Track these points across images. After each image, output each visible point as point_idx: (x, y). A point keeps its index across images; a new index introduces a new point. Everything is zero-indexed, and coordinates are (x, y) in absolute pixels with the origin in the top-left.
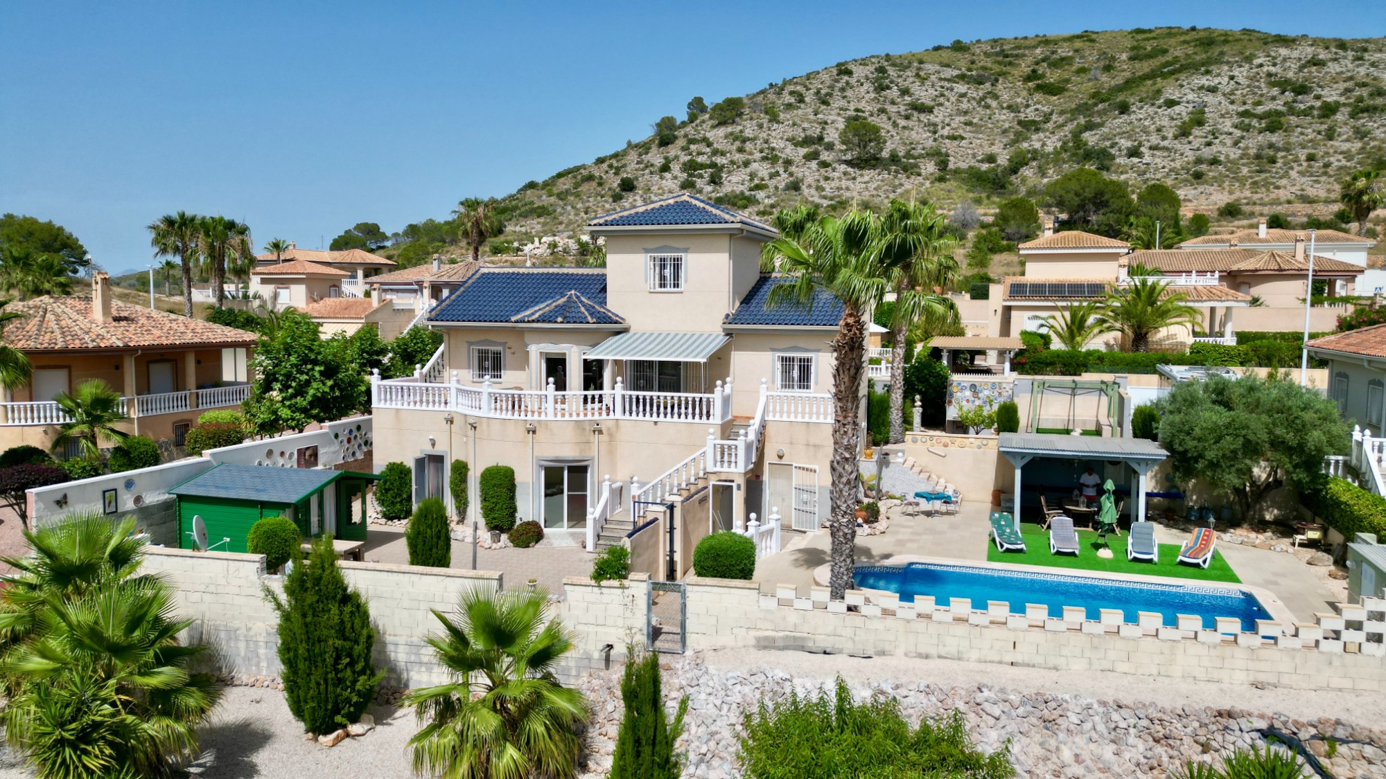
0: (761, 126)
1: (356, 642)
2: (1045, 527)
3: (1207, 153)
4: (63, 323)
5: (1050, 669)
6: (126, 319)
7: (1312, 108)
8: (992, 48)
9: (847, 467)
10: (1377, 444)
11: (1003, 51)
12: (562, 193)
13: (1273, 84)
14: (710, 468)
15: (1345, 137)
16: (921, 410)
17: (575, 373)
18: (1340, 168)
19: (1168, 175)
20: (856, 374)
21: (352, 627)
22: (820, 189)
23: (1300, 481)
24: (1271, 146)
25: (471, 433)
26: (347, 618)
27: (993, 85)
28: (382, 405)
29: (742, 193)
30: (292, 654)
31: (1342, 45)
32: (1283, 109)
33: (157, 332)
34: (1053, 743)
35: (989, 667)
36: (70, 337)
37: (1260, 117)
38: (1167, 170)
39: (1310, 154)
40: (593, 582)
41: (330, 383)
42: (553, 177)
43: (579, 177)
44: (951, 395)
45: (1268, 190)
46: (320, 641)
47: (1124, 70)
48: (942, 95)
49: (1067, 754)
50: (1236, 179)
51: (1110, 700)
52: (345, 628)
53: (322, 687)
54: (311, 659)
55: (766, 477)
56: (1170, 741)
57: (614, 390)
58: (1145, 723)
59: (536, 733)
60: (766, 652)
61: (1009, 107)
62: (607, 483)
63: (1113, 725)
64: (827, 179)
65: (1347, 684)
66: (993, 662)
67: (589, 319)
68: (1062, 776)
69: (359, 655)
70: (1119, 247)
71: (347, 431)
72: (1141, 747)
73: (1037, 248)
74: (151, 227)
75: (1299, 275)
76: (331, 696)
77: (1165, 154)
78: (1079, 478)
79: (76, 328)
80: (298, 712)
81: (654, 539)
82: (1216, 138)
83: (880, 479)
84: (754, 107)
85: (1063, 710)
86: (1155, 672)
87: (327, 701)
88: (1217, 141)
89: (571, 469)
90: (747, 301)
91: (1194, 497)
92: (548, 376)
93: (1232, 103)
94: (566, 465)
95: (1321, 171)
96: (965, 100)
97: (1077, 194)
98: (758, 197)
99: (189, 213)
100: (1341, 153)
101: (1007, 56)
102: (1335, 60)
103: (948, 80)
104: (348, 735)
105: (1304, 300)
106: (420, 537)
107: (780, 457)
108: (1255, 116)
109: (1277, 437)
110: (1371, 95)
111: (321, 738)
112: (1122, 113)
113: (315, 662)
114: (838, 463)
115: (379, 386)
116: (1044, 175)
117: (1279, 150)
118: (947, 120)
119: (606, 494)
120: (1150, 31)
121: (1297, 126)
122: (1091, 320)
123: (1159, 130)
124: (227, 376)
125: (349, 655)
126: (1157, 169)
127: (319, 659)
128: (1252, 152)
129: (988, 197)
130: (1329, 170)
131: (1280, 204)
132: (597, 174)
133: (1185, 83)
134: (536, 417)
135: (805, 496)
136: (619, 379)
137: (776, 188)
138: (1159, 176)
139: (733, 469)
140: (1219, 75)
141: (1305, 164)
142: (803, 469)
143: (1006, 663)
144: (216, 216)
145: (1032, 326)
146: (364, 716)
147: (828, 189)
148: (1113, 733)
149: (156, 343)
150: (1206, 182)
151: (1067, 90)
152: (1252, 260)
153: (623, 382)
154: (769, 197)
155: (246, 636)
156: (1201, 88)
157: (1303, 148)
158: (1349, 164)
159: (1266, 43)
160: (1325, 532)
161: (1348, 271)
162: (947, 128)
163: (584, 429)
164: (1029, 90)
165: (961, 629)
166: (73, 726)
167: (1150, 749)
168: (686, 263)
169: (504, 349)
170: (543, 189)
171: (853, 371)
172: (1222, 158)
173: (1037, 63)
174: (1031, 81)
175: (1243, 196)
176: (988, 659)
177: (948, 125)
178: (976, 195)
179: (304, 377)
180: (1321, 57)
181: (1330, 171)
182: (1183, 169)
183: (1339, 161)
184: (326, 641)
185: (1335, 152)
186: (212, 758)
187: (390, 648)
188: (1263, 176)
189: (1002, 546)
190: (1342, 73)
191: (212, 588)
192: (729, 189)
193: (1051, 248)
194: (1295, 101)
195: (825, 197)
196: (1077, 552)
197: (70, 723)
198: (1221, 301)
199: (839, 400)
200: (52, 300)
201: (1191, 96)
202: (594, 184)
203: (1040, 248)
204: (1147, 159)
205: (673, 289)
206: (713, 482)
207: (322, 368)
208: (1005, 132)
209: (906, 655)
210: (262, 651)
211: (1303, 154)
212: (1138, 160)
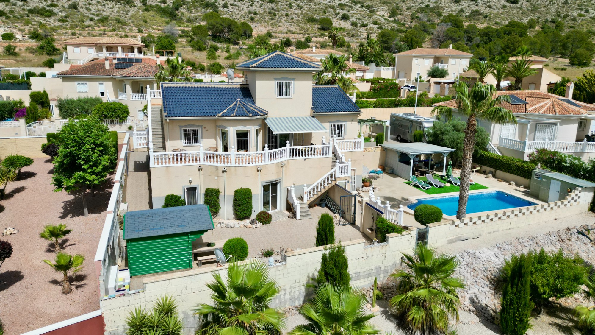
3: (252, 9)
15: (295, 8)
18: (297, 20)
19: (241, 18)
22: (87, 9)
24: (273, 9)
25: (222, 174)
28: (156, 165)
29: (45, 9)
38: (240, 15)
39: (286, 14)
50: (265, 21)
64: (90, 4)
77: (237, 8)
82: (253, 3)
88: (254, 5)
94: (271, 183)
95: (291, 21)
97: (221, 25)
98: (54, 11)
100: (296, 14)
117: (275, 10)
121: (279, 2)
126: (236, 15)
128: (267, 11)
130: (294, 20)
131: (284, 33)
134: (261, 164)
137: (63, 7)
138: (238, 17)
141: (286, 17)
147: (93, 10)
150: (255, 22)
154: (61, 12)
157: (283, 11)
158: (299, 19)
168: (292, 85)
172: (257, 12)
182: (245, 15)
183: (296, 17)
185: (294, 14)
188: (274, 21)
192: (35, 5)
195: (94, 15)
204: (231, 10)
205: (285, 97)
211: (284, 13)
212: (228, 10)
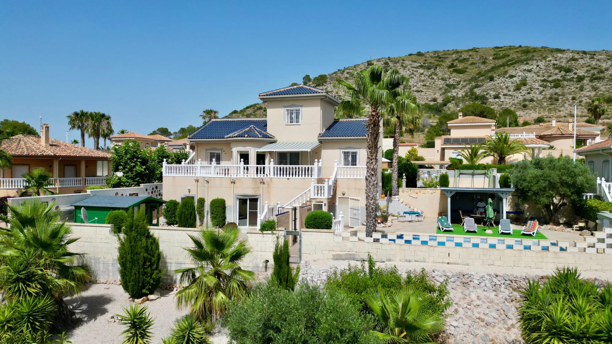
0: (334, 86)
1: (153, 256)
2: (462, 224)
3: (528, 97)
4: (28, 145)
5: (465, 265)
6: (55, 145)
7: (573, 78)
8: (434, 54)
9: (373, 178)
10: (608, 185)
11: (439, 56)
12: (248, 114)
13: (556, 68)
14: (312, 197)
15: (588, 90)
16: (405, 180)
17: (253, 158)
18: (587, 103)
19: (512, 106)
20: (376, 137)
21: (151, 249)
23: (574, 199)
24: (556, 94)
25: (206, 185)
26: (149, 245)
27: (435, 70)
28: (167, 175)
30: (124, 259)
31: (584, 53)
32: (561, 79)
33: (68, 151)
34: (467, 292)
35: (438, 264)
36: (30, 151)
37: (551, 82)
38: (511, 104)
39: (573, 97)
40: (260, 232)
41: (144, 167)
42: (244, 108)
43: (256, 108)
44: (419, 176)
45: (555, 112)
46: (137, 254)
47: (491, 64)
48: (413, 74)
49: (473, 296)
50: (541, 107)
51: (493, 274)
52: (148, 249)
53: (137, 275)
54: (133, 262)
55: (337, 204)
56: (520, 289)
57: (270, 165)
58: (509, 282)
59: (233, 287)
60: (337, 261)
61: (442, 79)
62: (267, 205)
63: (494, 284)
65: (599, 267)
66: (439, 263)
67: (259, 136)
68: (472, 305)
69: (154, 262)
70: (491, 122)
71: (151, 188)
72: (507, 292)
73: (456, 123)
74: (68, 117)
75: (570, 137)
76: (141, 280)
77: (510, 97)
78: (476, 204)
79: (33, 147)
80: (126, 288)
81: (287, 220)
82: (532, 91)
83: (388, 207)
84: (332, 79)
85: (471, 278)
86: (512, 265)
87: (139, 282)
89: (250, 199)
90: (328, 129)
91: (528, 214)
92: (241, 159)
93: (538, 76)
94: (248, 198)
95: (578, 104)
96: (423, 76)
99: (85, 111)
100: (587, 96)
101: (440, 58)
102: (582, 58)
103: (415, 68)
104: (148, 300)
105: (573, 147)
106: (183, 214)
107: (344, 194)
108: (548, 81)
109: (563, 180)
110: (598, 72)
111: (136, 300)
112: (491, 81)
113: (135, 263)
114: (369, 176)
115: (166, 166)
116: (458, 106)
117: (559, 95)
118: (415, 84)
119: (266, 210)
120: (502, 47)
121: (567, 86)
122: (479, 153)
123: (507, 88)
124: (99, 173)
125: (150, 261)
126: (507, 104)
127: (136, 262)
128: (548, 96)
129: (434, 116)
131: (561, 117)
132: (264, 107)
133: (517, 68)
134: (235, 176)
135: (355, 212)
136: (272, 160)
138: (508, 106)
139: (322, 197)
140: (532, 65)
141: (571, 101)
142: (354, 199)
143: (445, 263)
144: (97, 112)
145: (454, 156)
146: (155, 292)
148: (494, 287)
149: (68, 155)
150: (528, 109)
151: (467, 72)
152: (550, 131)
153: (274, 162)
155: (103, 261)
156: (525, 70)
157: (570, 95)
159: (552, 52)
160: (587, 223)
161: (592, 135)
162: (415, 87)
163: (256, 182)
164: (450, 72)
165: (425, 247)
166: (24, 272)
167: (511, 293)
168: (302, 112)
169: (222, 152)
170: (240, 113)
171: (375, 135)
172: (535, 99)
173: (453, 61)
174: (451, 68)
175: (545, 114)
176: (437, 261)
177: (416, 86)
178: (428, 115)
179: (133, 164)
180: (576, 57)
181: (583, 104)
182: (518, 103)
183: (586, 100)
184: (140, 254)
185: (584, 96)
186: (86, 307)
187: (169, 265)
188: (553, 106)
189: (443, 229)
190: (585, 63)
191: (89, 240)
193: (462, 123)
194: (565, 75)
196: (476, 231)
197: (22, 271)
198: (537, 144)
199: (369, 148)
200: (23, 136)
201: (520, 74)
202: (262, 111)
203: (457, 123)
204: (502, 99)
205: (296, 124)
206: (313, 203)
207: (141, 160)
208: (440, 89)
209: (400, 261)
210: (110, 268)
211: (570, 97)
212: (498, 100)
